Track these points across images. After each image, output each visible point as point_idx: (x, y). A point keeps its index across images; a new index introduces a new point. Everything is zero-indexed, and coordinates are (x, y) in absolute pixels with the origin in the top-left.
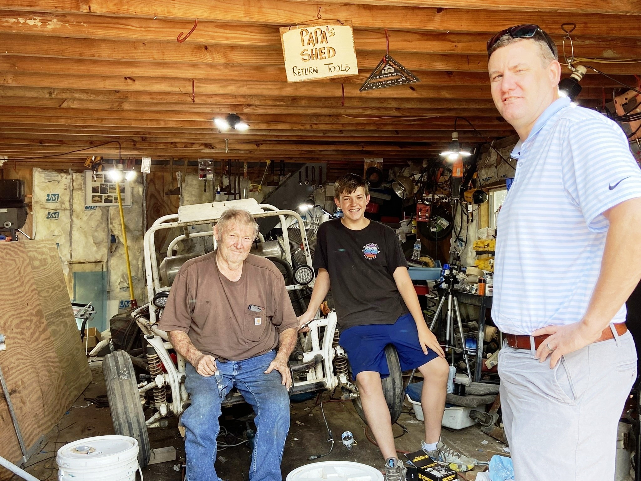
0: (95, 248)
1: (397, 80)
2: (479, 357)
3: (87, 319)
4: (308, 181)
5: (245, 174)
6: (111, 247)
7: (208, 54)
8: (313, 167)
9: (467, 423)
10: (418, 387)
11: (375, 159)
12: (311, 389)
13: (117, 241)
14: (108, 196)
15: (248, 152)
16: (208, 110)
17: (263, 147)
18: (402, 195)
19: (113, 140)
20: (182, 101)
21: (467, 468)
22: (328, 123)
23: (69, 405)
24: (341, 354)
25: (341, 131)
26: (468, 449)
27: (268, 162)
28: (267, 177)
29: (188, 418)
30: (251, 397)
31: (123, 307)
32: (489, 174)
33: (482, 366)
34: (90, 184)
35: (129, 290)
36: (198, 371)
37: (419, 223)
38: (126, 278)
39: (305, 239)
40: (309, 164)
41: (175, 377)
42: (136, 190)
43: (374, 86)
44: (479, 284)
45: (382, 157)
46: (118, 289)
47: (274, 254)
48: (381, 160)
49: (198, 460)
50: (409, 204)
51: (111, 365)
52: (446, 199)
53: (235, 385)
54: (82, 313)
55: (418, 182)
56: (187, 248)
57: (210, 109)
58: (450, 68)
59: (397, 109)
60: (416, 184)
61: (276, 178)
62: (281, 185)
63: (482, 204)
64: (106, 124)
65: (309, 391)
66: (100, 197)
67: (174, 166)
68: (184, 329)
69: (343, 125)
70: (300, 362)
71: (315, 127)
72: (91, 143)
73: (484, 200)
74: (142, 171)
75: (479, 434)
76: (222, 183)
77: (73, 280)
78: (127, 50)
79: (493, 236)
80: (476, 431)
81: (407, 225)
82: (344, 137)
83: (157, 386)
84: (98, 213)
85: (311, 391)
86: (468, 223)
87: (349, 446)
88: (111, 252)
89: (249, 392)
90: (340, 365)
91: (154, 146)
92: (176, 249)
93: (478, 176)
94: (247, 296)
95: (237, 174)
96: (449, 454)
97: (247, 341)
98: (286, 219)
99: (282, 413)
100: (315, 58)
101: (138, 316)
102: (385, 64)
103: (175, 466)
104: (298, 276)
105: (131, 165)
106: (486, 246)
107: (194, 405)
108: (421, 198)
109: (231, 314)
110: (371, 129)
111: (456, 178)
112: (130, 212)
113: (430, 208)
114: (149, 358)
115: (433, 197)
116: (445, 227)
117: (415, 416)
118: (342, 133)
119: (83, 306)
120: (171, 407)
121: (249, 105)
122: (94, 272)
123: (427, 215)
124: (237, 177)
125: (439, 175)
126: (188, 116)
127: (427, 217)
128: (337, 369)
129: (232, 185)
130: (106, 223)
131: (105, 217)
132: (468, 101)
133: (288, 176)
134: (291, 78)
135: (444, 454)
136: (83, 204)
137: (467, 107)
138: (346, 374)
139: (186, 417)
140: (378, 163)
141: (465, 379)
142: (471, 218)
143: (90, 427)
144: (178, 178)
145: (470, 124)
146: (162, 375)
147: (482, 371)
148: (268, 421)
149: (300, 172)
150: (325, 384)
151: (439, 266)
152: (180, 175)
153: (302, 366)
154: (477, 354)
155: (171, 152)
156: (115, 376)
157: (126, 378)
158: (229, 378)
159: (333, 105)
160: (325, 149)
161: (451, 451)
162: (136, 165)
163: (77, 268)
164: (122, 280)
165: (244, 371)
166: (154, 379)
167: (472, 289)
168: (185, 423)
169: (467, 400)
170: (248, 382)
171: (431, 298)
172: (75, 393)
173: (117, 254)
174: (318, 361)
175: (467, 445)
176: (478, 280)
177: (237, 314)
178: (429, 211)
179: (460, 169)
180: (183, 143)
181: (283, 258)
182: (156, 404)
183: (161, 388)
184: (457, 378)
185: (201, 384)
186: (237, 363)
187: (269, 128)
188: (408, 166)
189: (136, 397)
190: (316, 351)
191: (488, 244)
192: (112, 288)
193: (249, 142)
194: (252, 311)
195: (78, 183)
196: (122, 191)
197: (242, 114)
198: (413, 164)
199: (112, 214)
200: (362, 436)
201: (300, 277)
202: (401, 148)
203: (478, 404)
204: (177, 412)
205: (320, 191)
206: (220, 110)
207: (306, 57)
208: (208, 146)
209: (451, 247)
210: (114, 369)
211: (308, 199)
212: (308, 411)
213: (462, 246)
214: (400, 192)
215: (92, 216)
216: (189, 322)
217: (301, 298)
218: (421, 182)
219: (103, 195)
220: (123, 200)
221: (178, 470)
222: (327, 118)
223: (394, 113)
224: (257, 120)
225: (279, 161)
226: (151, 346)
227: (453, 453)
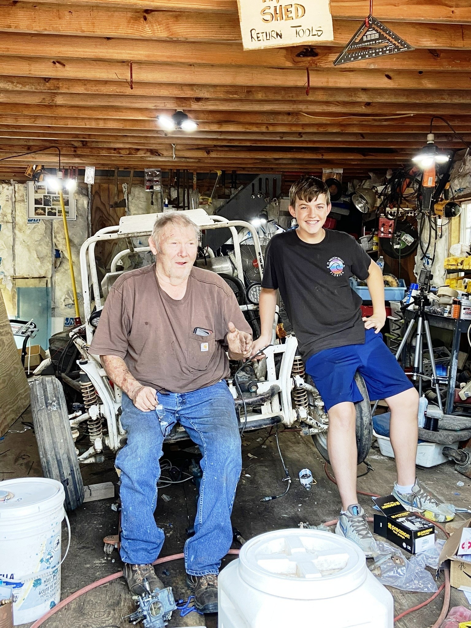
0: (39, 263)
1: (382, 49)
2: (451, 386)
3: (28, 337)
4: (261, 193)
5: (195, 186)
6: (56, 262)
7: (147, 26)
8: (267, 179)
9: (439, 460)
10: (382, 419)
11: (334, 169)
12: (267, 424)
13: (61, 256)
14: (52, 209)
15: (197, 160)
16: (151, 106)
17: (213, 155)
18: (363, 209)
19: (51, 145)
20: (120, 92)
21: (446, 518)
22: (286, 122)
23: (4, 429)
24: (301, 384)
25: (300, 134)
26: (442, 492)
27: (219, 173)
28: (217, 190)
29: (124, 460)
30: (196, 435)
31: (68, 324)
32: (462, 184)
33: (455, 396)
34: (33, 196)
35: (75, 307)
36: (136, 405)
37: (381, 239)
38: (71, 295)
39: (259, 253)
40: (263, 175)
41: (112, 409)
42: (80, 202)
43: (353, 57)
44: (453, 305)
45: (341, 168)
46: (63, 306)
47: (225, 271)
48: (341, 171)
49: (134, 509)
50: (371, 219)
51: (38, 394)
52: (411, 213)
53: (179, 420)
54: (23, 331)
55: (381, 194)
56: (134, 264)
57: (153, 105)
58: (441, 45)
59: (368, 104)
60: (379, 197)
61: (227, 191)
62: (233, 198)
63: (453, 218)
64: (40, 123)
65: (264, 426)
66: (44, 209)
67: (119, 178)
68: (120, 354)
69: (304, 125)
70: (253, 394)
71: (271, 129)
72: (29, 148)
73: (456, 212)
74: (85, 182)
75: (453, 473)
76: (170, 195)
77: (16, 295)
78: (50, 20)
79: (467, 252)
80: (449, 469)
81: (369, 241)
82: (303, 142)
83: (91, 418)
84: (41, 226)
85: (266, 426)
86: (436, 239)
87: (308, 486)
88: (55, 267)
89: (194, 429)
90: (299, 397)
91: (95, 152)
92: (120, 265)
93: (450, 187)
94: (193, 317)
95: (186, 187)
96: (426, 500)
97: (191, 370)
98: (238, 234)
99: (232, 456)
100: (279, 18)
101: (76, 336)
102: (367, 29)
103: (113, 505)
104: (252, 295)
105: (74, 175)
106: (459, 264)
107: (130, 446)
108: (384, 212)
109: (174, 338)
110: (334, 131)
111: (428, 188)
112: (74, 226)
113: (394, 223)
114: (83, 386)
115: (398, 210)
116: (410, 244)
117: (380, 450)
118: (301, 137)
119: (25, 323)
120: (106, 442)
121: (198, 99)
122: (38, 288)
123: (390, 230)
124: (186, 190)
125: (405, 186)
126: (129, 114)
127: (390, 233)
128: (296, 401)
129: (181, 199)
130: (50, 237)
131: (49, 231)
132: (452, 92)
133: (239, 189)
134: (248, 44)
135: (420, 499)
136: (26, 218)
137: (449, 101)
138: (306, 407)
139: (121, 459)
140: (337, 174)
141: (436, 412)
142: (440, 234)
143: (24, 455)
144: (124, 190)
145: (449, 125)
146: (96, 405)
147: (454, 403)
148: (215, 465)
149: (253, 185)
150: (282, 419)
151: (403, 286)
152: (126, 187)
153: (256, 399)
154: (449, 383)
155: (116, 160)
156: (42, 406)
157: (55, 409)
158: (172, 413)
159: (295, 99)
160: (281, 157)
161: (429, 498)
162: (79, 176)
163: (21, 283)
164: (67, 296)
165: (188, 406)
166: (88, 409)
167: (444, 311)
168: (120, 466)
169: (440, 436)
170: (192, 418)
171: (395, 321)
172: (13, 416)
173: (62, 269)
174: (275, 392)
175: (441, 486)
176: (451, 302)
177: (180, 338)
178: (393, 226)
179: (432, 178)
180: (126, 149)
181: (235, 275)
182: (90, 437)
183: (95, 421)
184: (428, 411)
185: (139, 420)
186: (181, 396)
187: (220, 130)
188: (369, 178)
189: (67, 431)
190: (272, 379)
191: (462, 261)
192: (57, 305)
193: (198, 148)
194: (197, 335)
195: (20, 195)
196: (67, 203)
197: (190, 111)
198: (374, 175)
199: (55, 228)
200: (322, 474)
201: (254, 297)
202: (364, 155)
203: (454, 441)
204: (114, 448)
205: (274, 204)
206: (165, 106)
207: (268, 17)
208: (154, 152)
209: (415, 266)
210: (41, 399)
211: (260, 214)
212: (261, 442)
213: (428, 264)
214: (360, 205)
215: (36, 230)
216: (126, 345)
217: (254, 319)
218: (385, 195)
219: (47, 207)
220: (68, 213)
221: (116, 510)
222: (285, 117)
223: (363, 110)
224: (207, 119)
225: (231, 172)
226: (84, 373)
227: (430, 500)
